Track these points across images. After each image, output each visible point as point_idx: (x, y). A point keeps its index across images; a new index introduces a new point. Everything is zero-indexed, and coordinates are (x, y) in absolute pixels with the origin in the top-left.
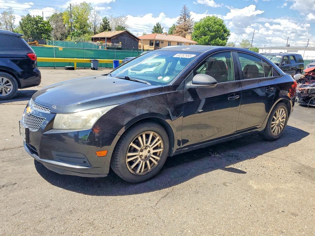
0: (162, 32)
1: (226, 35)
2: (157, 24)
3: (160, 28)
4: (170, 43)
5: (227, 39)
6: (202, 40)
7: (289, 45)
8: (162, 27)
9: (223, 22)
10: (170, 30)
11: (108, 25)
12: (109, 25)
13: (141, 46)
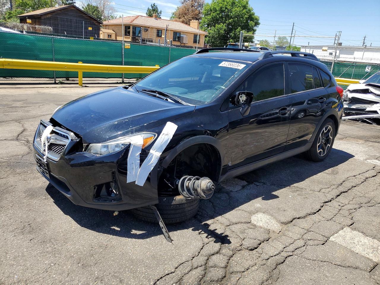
0: (160, 18)
1: (251, 23)
2: (153, 5)
3: (157, 11)
4: (160, 32)
5: (254, 31)
6: (214, 31)
7: (341, 43)
8: (159, 11)
9: (247, 3)
10: (174, 15)
11: (73, 3)
12: (75, 3)
13: (111, 36)
